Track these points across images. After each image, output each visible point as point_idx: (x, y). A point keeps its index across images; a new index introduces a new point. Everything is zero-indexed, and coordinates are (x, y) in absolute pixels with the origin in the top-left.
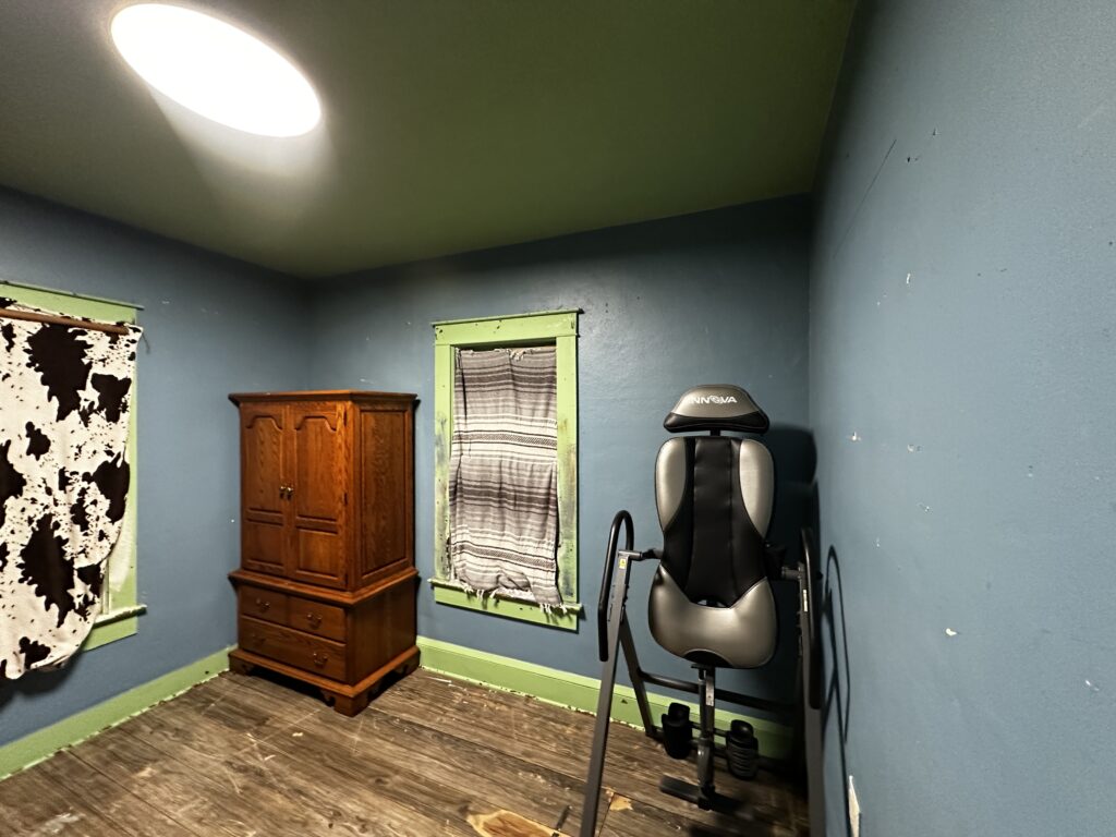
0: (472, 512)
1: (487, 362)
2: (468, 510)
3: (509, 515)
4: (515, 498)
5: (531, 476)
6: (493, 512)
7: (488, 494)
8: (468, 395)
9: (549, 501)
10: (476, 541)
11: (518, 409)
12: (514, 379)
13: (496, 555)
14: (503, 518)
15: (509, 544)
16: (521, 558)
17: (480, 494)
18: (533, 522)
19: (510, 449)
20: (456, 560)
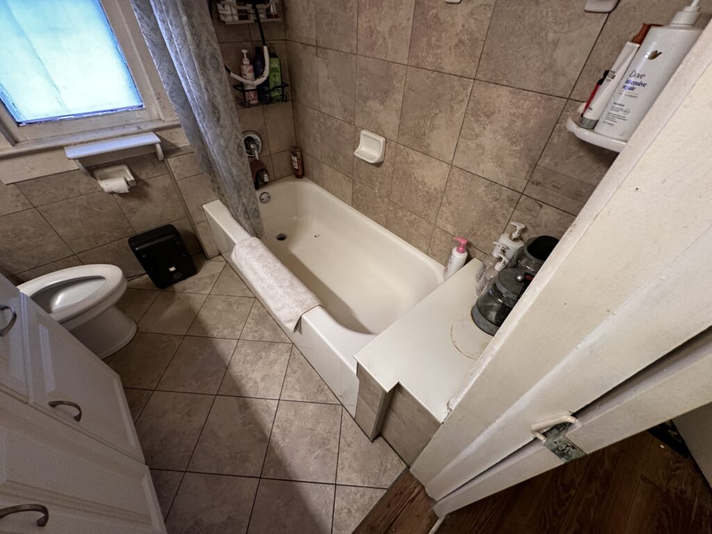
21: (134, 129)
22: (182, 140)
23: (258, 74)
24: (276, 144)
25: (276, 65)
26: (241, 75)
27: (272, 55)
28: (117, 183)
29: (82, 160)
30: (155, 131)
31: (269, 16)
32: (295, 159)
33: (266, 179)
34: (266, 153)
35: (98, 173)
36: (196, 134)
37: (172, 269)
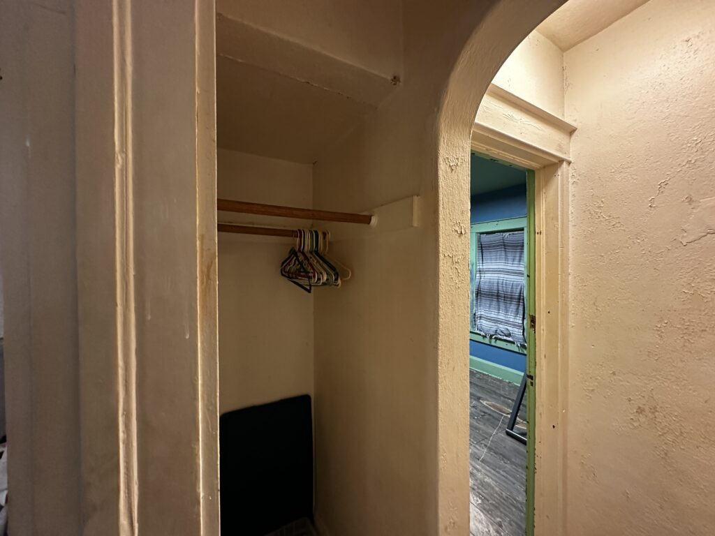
0: (486, 302)
1: (492, 239)
2: (483, 301)
3: (502, 305)
4: (504, 297)
5: (512, 288)
6: (494, 303)
7: (493, 295)
8: (484, 253)
9: (520, 299)
10: (486, 315)
11: (506, 259)
12: (505, 246)
13: (496, 321)
14: (499, 306)
15: (502, 316)
16: (507, 323)
17: (488, 295)
18: (513, 307)
19: (503, 276)
20: (478, 322)
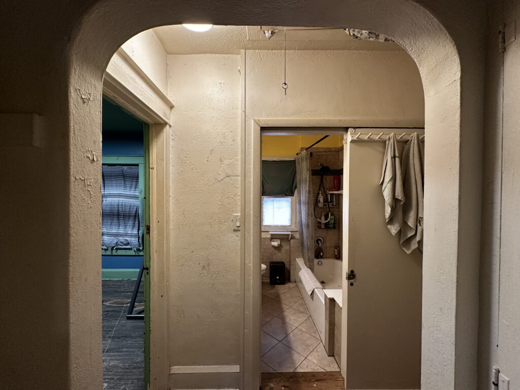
0: (108, 222)
1: (113, 170)
3: (122, 222)
4: (124, 215)
5: (130, 208)
6: (115, 221)
7: (114, 215)
9: (136, 216)
10: (108, 231)
11: (125, 186)
12: (124, 176)
13: (116, 235)
14: (119, 223)
15: (121, 231)
16: (126, 235)
17: (110, 215)
18: (131, 223)
19: (121, 200)
21: (286, 230)
22: (297, 236)
23: (326, 219)
24: (329, 244)
25: (333, 217)
26: (321, 219)
27: (331, 215)
28: (275, 243)
29: (272, 235)
30: (291, 232)
31: (333, 205)
32: (336, 250)
33: (322, 254)
34: (325, 246)
35: (272, 240)
36: (302, 234)
37: (278, 278)
